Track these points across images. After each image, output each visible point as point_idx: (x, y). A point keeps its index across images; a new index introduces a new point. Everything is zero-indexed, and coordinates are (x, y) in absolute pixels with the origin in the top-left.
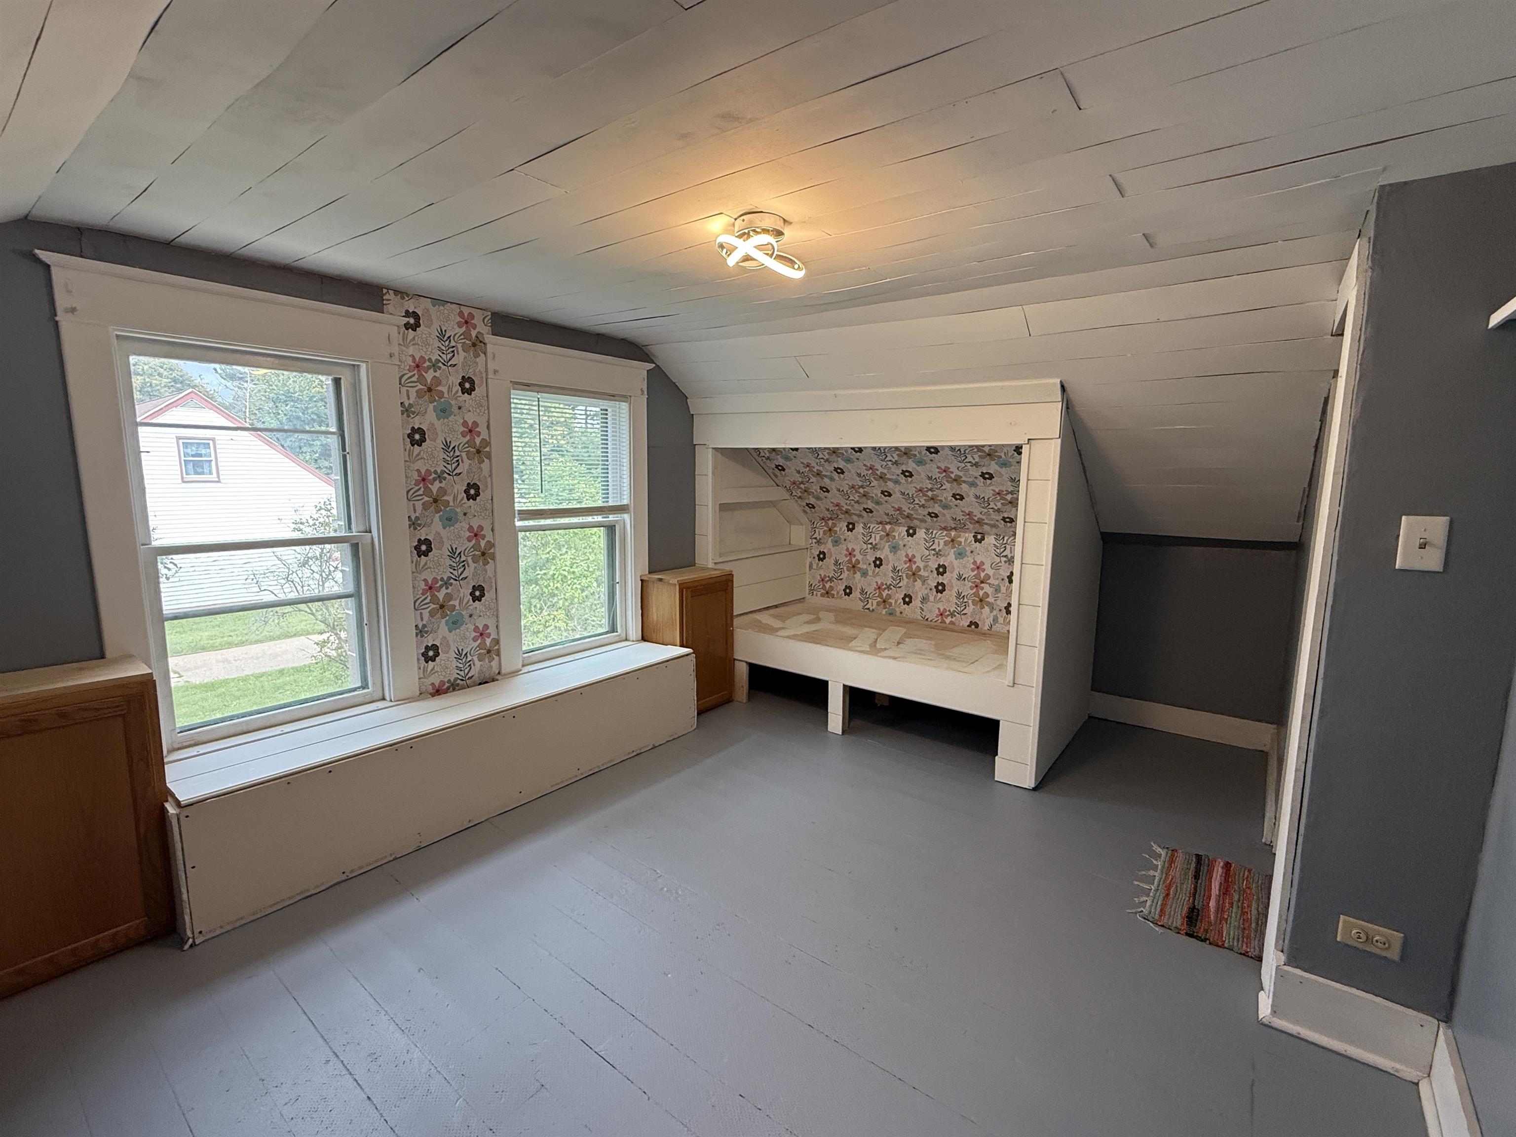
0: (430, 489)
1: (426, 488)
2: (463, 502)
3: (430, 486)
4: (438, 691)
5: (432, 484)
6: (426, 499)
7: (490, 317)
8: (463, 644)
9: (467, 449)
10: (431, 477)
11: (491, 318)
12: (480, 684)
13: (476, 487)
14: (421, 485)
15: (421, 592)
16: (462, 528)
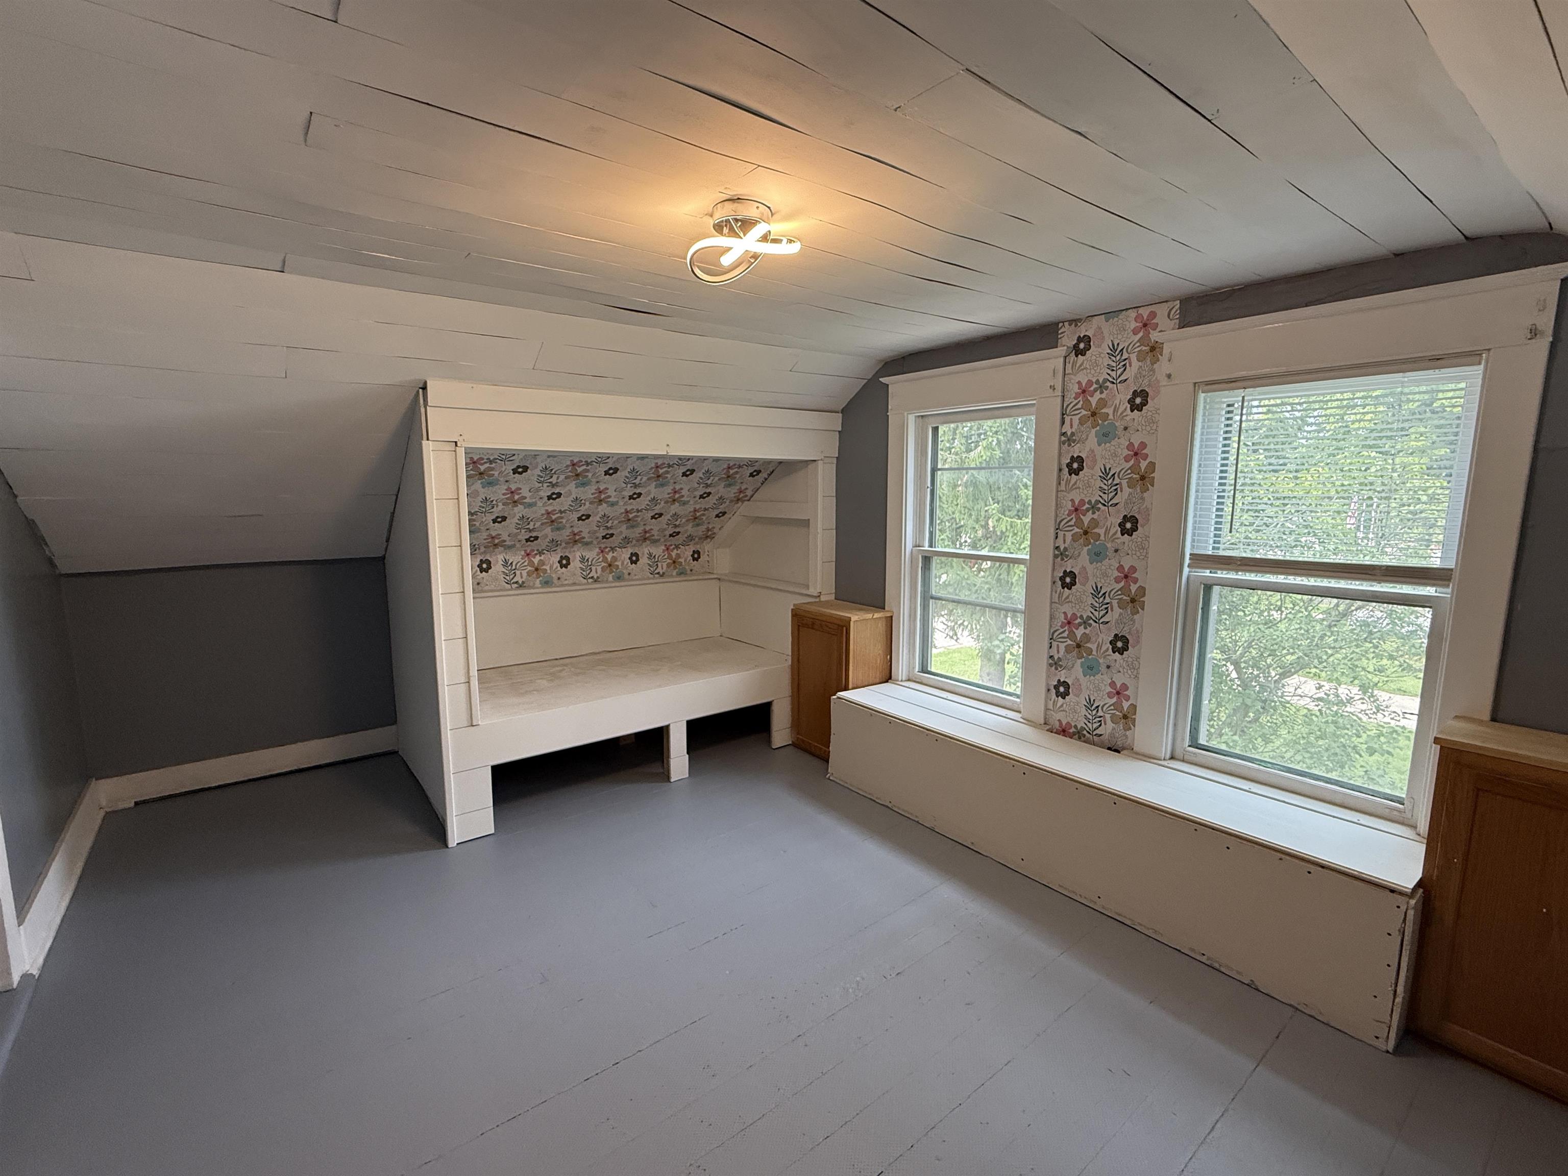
0: (1082, 520)
1: (1078, 518)
2: (1116, 536)
3: (1082, 517)
4: (1064, 731)
5: (1084, 515)
6: (1077, 530)
7: (1178, 306)
8: (1096, 694)
9: (1130, 476)
10: (1084, 508)
11: (1180, 308)
12: (1109, 749)
13: (1134, 520)
14: (1073, 516)
15: (1059, 624)
16: (1110, 565)
